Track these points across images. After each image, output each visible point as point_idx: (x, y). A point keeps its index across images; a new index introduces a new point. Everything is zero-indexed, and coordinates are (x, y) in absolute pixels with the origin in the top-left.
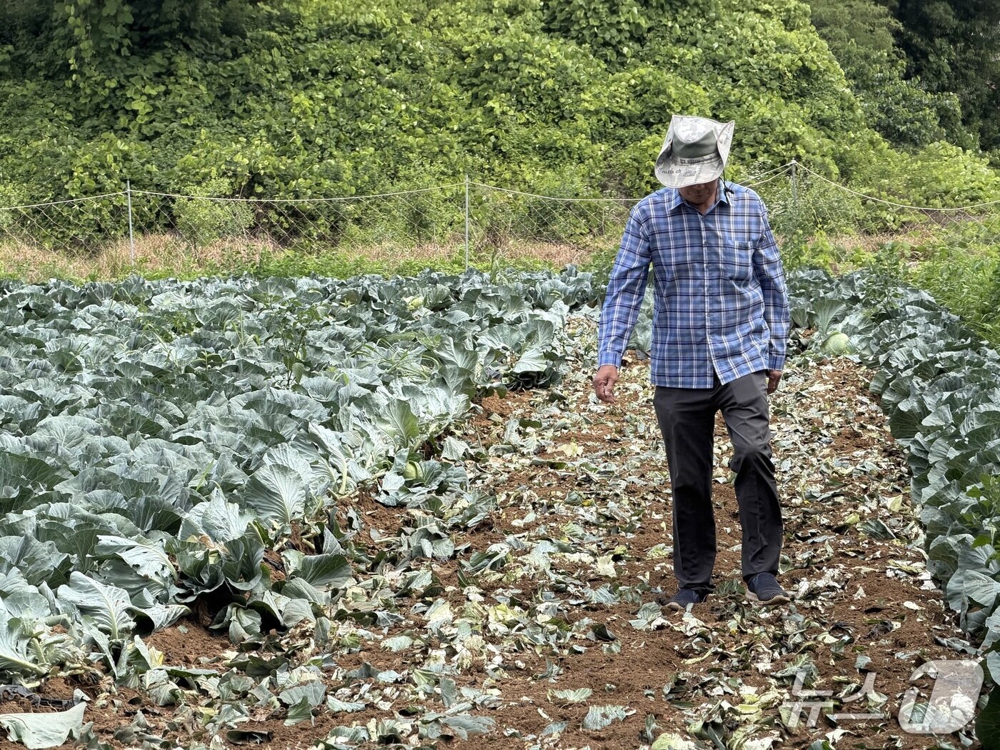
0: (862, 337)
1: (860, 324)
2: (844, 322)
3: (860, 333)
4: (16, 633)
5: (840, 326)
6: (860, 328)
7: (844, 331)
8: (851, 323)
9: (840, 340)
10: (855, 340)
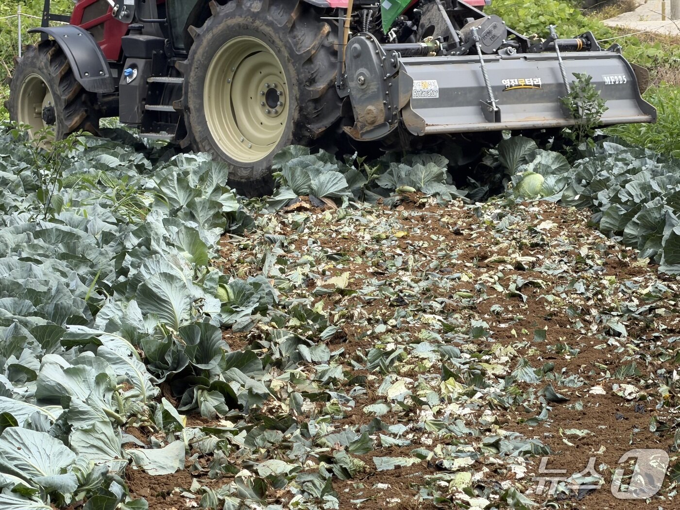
0: (558, 177)
1: (553, 163)
2: (536, 161)
3: (553, 173)
4: (103, 387)
5: (531, 167)
6: (554, 167)
7: (536, 170)
8: (543, 162)
9: (536, 181)
10: (551, 180)
